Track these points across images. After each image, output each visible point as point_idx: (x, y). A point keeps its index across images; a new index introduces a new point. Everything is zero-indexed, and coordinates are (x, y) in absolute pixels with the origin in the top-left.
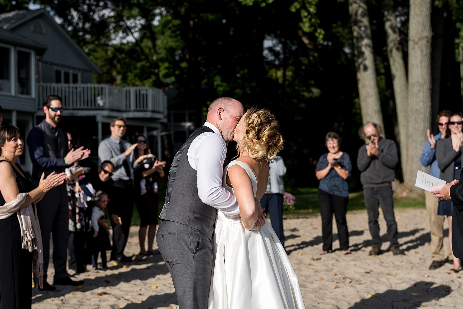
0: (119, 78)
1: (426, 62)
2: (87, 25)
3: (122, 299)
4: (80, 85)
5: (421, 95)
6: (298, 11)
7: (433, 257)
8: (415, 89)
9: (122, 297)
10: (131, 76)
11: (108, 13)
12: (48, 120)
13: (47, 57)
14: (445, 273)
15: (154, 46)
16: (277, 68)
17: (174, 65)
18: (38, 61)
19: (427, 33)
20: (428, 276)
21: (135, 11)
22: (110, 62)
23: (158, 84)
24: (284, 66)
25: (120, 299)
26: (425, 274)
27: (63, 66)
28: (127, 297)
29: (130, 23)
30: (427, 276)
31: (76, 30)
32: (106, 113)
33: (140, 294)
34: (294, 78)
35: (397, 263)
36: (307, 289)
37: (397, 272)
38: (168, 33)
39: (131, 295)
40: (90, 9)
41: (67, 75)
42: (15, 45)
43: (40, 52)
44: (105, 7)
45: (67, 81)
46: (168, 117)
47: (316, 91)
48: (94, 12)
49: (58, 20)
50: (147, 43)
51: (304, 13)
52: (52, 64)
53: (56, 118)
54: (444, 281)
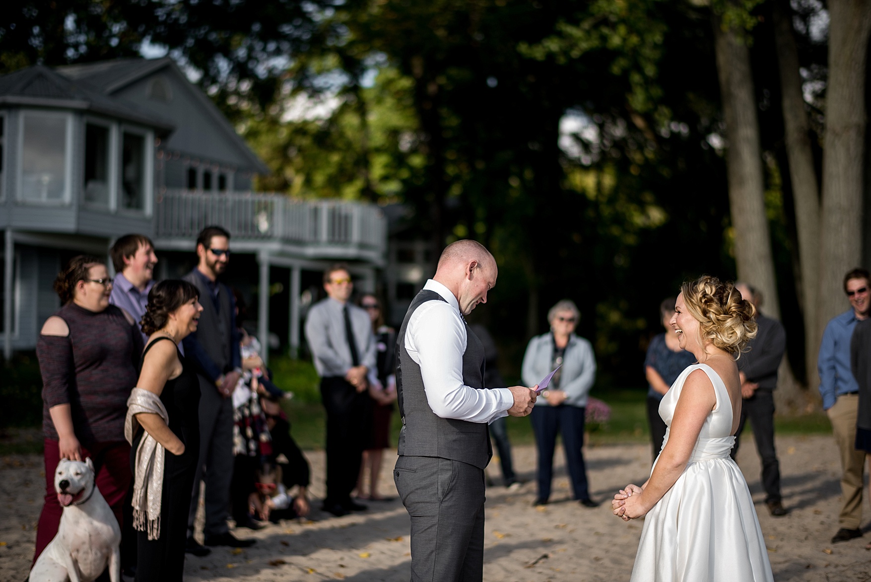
0: (298, 181)
1: (855, 171)
2: (245, 86)
3: (312, 573)
4: (230, 196)
5: (844, 230)
6: (626, 73)
7: (841, 522)
8: (833, 219)
9: (312, 570)
10: (319, 178)
11: (281, 63)
12: (203, 268)
13: (174, 142)
14: (862, 548)
15: (364, 125)
16: (585, 169)
17: (399, 160)
18: (157, 150)
19: (857, 117)
20: (832, 553)
21: (331, 60)
22: (283, 151)
23: (369, 194)
24: (597, 167)
25: (307, 572)
26: (827, 548)
27: (202, 160)
28: (320, 570)
29: (319, 82)
30: (829, 551)
31: (223, 95)
32: (275, 246)
33: (342, 566)
34: (616, 190)
35: (782, 529)
36: (623, 567)
37: (780, 543)
38: (389, 101)
39: (327, 567)
40: (250, 57)
41: (207, 177)
42: (120, 120)
43: (163, 134)
44: (278, 52)
45: (207, 186)
46: (387, 255)
47: (656, 215)
48: (258, 61)
49: (193, 75)
50: (351, 120)
51: (636, 78)
52: (182, 156)
53: (218, 267)
54: (856, 562)
